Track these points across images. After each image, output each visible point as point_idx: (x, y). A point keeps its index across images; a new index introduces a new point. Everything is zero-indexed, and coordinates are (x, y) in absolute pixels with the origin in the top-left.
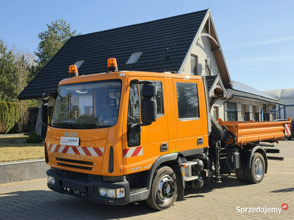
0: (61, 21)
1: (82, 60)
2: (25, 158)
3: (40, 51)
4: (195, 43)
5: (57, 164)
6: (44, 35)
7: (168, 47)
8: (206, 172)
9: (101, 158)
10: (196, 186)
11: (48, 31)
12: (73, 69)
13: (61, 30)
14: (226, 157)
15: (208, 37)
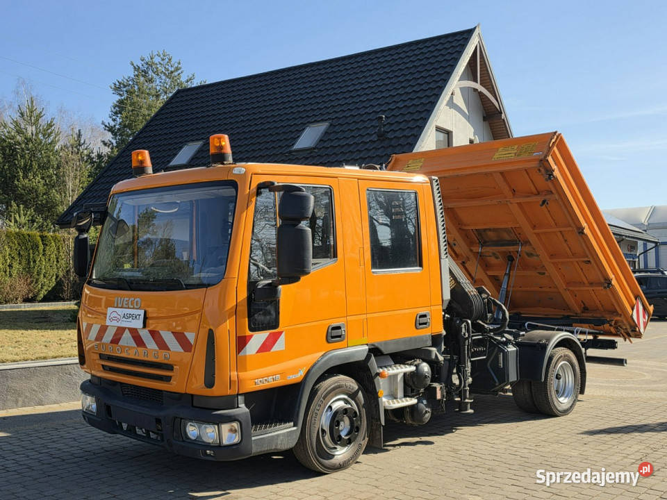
0: (162, 56)
1: (197, 140)
2: (51, 354)
3: (114, 120)
4: (445, 102)
5: (102, 369)
6: (125, 86)
7: (384, 112)
8: (435, 388)
9: (189, 354)
10: (413, 420)
11: (133, 77)
12: (140, 158)
13: (162, 75)
14: (485, 357)
15: (475, 90)
